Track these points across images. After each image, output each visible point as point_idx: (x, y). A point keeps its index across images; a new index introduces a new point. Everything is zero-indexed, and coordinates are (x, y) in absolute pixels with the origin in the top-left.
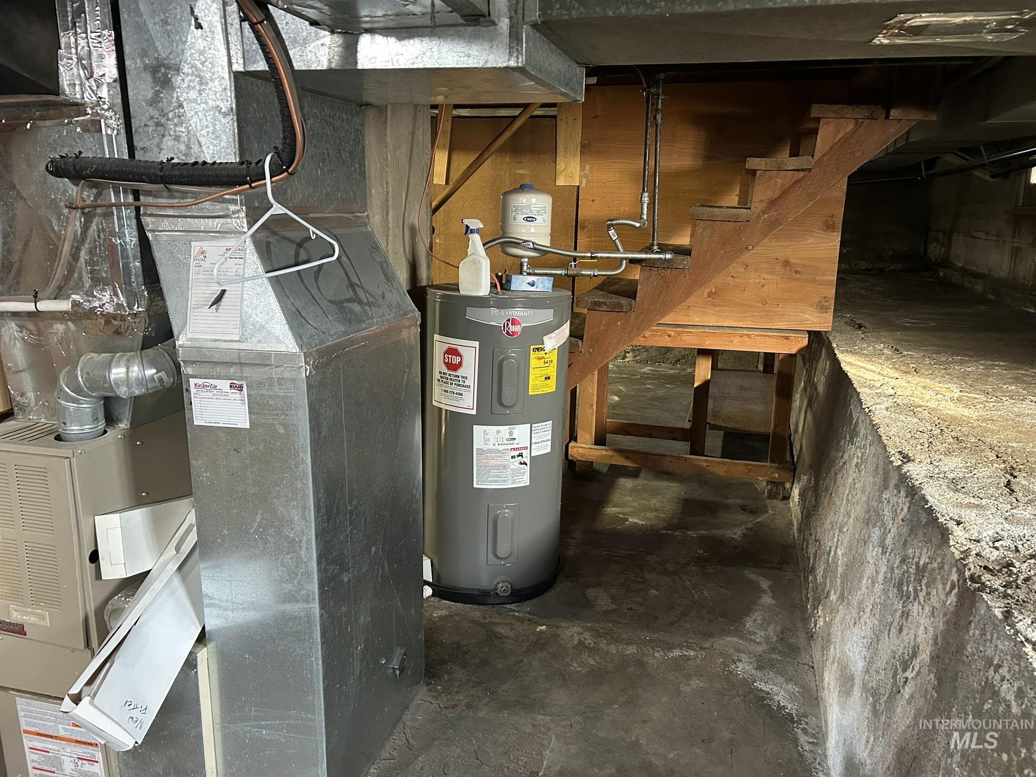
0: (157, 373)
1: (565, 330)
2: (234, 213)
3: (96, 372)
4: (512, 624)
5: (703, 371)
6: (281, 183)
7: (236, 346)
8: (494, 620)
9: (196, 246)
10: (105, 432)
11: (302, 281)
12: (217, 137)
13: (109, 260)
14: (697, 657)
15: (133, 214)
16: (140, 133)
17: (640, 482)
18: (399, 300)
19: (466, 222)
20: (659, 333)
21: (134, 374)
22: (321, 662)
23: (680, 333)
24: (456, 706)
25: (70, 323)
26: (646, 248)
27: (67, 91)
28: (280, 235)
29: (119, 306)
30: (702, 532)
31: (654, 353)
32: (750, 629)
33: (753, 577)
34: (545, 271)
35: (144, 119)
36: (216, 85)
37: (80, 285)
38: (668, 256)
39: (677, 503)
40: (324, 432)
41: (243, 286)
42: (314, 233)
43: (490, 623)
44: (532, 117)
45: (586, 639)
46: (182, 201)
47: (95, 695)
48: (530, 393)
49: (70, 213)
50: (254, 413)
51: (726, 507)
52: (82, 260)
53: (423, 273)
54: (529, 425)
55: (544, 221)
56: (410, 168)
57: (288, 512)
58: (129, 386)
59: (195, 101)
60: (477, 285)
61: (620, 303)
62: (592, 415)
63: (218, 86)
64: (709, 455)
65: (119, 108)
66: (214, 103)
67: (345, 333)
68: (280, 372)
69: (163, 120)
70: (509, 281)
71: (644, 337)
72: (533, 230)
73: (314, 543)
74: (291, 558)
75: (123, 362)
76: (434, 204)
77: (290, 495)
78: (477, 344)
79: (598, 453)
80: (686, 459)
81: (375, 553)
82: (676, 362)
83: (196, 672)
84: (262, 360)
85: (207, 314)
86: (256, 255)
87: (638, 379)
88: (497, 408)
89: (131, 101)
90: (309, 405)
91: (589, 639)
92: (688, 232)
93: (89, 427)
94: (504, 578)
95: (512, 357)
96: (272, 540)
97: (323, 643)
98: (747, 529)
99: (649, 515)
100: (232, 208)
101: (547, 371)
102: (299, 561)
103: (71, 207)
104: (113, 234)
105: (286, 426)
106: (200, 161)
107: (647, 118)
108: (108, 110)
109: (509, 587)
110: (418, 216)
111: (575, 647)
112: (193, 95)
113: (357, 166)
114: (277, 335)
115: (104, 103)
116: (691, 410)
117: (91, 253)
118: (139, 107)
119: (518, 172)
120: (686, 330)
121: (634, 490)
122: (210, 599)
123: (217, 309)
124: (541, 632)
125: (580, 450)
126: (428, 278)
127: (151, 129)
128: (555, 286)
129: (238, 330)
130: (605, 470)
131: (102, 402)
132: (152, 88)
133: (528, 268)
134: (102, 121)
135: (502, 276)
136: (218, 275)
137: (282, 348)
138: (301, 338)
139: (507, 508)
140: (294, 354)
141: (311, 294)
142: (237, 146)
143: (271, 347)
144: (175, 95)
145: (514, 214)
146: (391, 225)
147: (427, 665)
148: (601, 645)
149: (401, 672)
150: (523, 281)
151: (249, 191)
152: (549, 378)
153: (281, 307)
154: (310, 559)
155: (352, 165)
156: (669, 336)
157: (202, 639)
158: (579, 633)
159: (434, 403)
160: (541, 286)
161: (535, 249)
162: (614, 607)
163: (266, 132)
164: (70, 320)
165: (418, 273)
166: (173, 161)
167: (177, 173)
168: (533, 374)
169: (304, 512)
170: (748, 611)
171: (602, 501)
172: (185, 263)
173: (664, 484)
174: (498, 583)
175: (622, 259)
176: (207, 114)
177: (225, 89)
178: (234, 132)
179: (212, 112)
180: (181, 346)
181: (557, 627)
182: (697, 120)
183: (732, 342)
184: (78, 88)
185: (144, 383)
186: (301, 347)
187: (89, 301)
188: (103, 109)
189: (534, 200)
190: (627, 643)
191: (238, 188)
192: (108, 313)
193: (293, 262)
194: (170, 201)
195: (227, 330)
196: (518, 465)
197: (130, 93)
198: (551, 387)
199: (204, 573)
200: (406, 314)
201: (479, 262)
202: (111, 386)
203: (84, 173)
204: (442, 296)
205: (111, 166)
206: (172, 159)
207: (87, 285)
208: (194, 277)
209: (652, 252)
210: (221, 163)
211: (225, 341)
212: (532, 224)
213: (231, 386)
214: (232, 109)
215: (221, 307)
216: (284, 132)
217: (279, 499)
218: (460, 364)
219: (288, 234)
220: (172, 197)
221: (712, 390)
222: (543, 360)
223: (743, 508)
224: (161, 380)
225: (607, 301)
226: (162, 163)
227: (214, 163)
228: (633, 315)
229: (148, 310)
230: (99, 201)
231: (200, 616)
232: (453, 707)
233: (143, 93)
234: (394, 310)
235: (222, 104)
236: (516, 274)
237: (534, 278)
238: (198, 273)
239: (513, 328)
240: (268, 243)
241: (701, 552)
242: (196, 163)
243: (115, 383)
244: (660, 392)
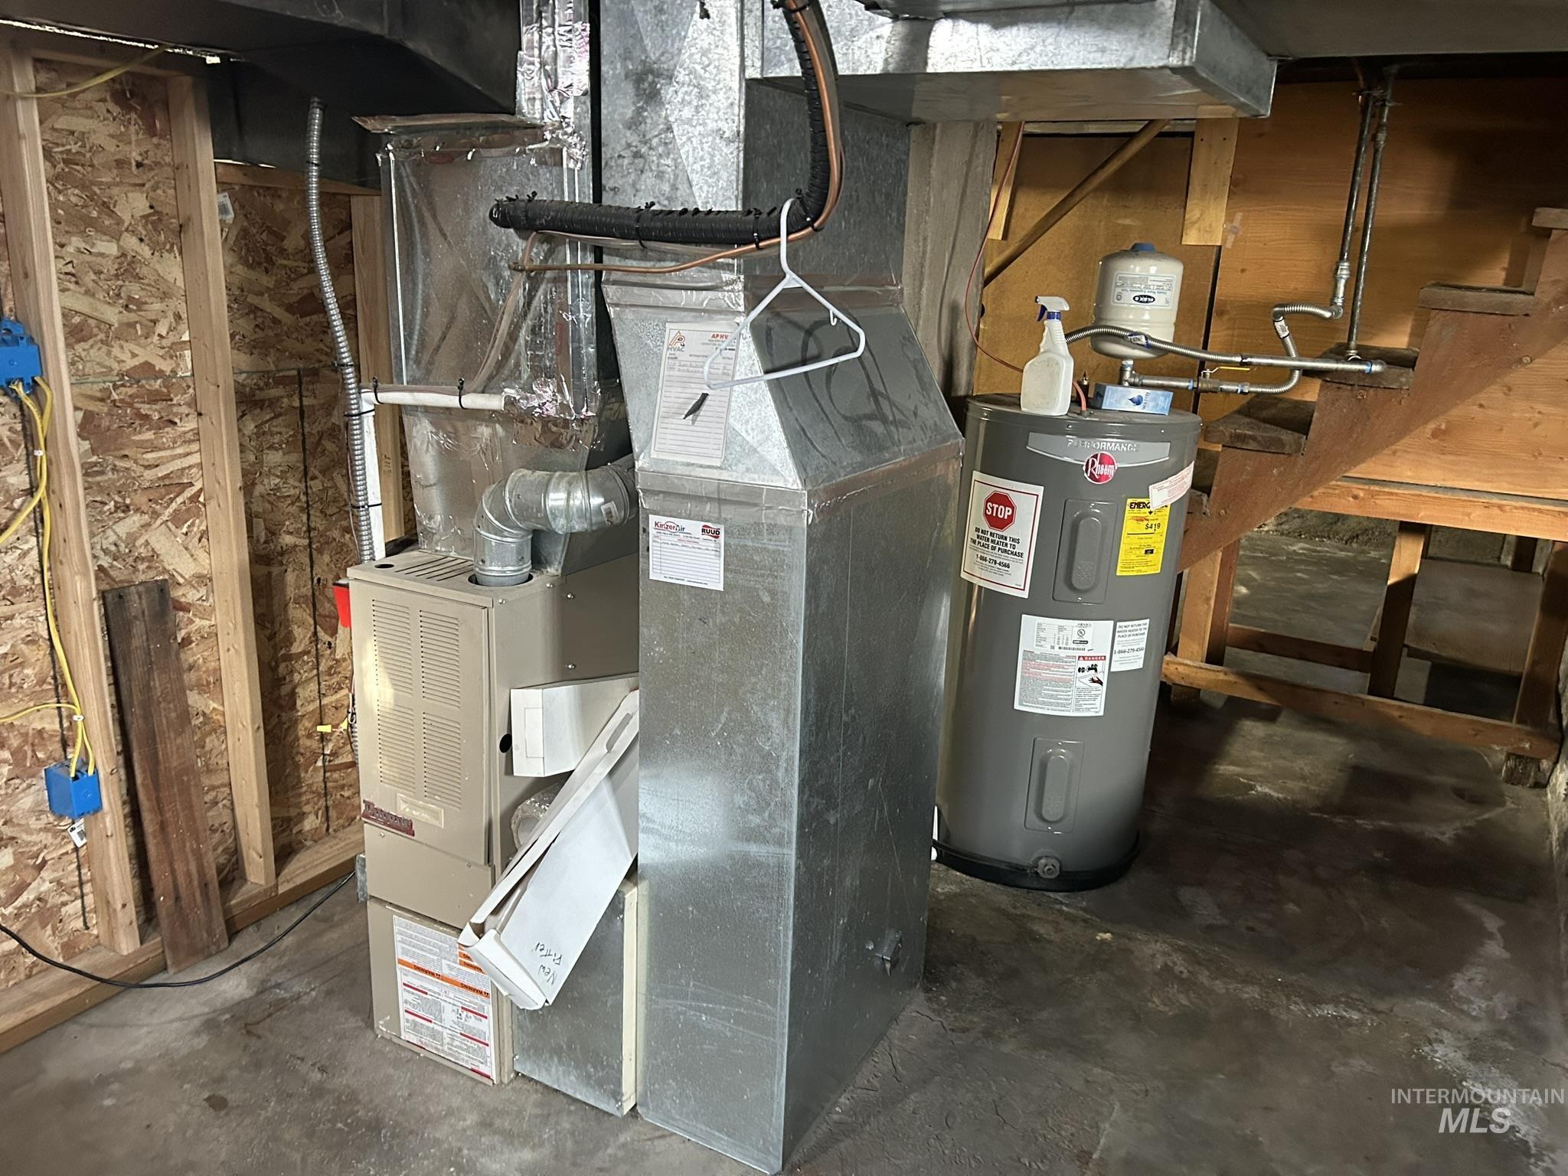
0: (605, 503)
1: (1185, 477)
2: (728, 284)
3: (529, 496)
4: (1058, 923)
5: (1407, 559)
6: (801, 242)
7: (715, 474)
8: (1029, 913)
9: (672, 330)
10: (530, 578)
11: (810, 386)
12: (715, 173)
13: (556, 343)
14: (1363, 1023)
15: (592, 281)
16: (611, 167)
17: (1279, 730)
18: (937, 419)
19: (1042, 300)
20: (1337, 492)
21: (577, 503)
22: (791, 933)
23: (1373, 495)
24: (968, 1030)
25: (497, 426)
26: (1331, 351)
27: (525, 107)
28: (785, 318)
29: (564, 407)
30: (1384, 823)
31: (1314, 522)
32: (1461, 993)
33: (1470, 908)
34: (1160, 382)
35: (619, 148)
36: (720, 100)
37: (517, 374)
38: (1376, 368)
39: (1340, 770)
40: (823, 608)
41: (731, 390)
42: (835, 316)
43: (1023, 916)
44: (1161, 135)
45: (1175, 964)
46: (658, 265)
47: (502, 929)
48: (1118, 573)
49: (512, 276)
50: (731, 571)
51: (1430, 789)
52: (521, 341)
53: (962, 376)
54: (1112, 622)
55: (1167, 302)
56: (960, 213)
57: (765, 714)
58: (568, 518)
59: (689, 122)
60: (1051, 398)
61: (1280, 440)
62: (1207, 614)
63: (723, 101)
64: (1402, 697)
65: (587, 133)
66: (715, 124)
67: (863, 465)
68: (771, 516)
69: (643, 150)
70: (1100, 395)
71: (1312, 497)
72: (1147, 317)
73: (797, 763)
74: (764, 780)
75: (563, 484)
76: (988, 270)
77: (769, 691)
78: (1040, 490)
79: (1212, 676)
80: (1363, 702)
81: (873, 788)
82: (1352, 538)
83: (622, 919)
84: (749, 497)
85: (680, 427)
86: (753, 347)
87: (1282, 561)
88: (1062, 591)
89: (603, 123)
90: (807, 566)
91: (1181, 966)
92: (1408, 327)
93: (512, 568)
94: (1048, 851)
95: (1096, 515)
96: (739, 750)
97: (796, 907)
98: (1465, 828)
99: (1290, 784)
100: (726, 276)
101: (1150, 541)
102: (774, 784)
103: (515, 268)
104: (564, 307)
105: (773, 594)
106: (691, 208)
107: (1361, 139)
108: (572, 134)
109: (1057, 865)
110: (963, 291)
111: (1157, 974)
112: (687, 113)
113: (894, 215)
114: (773, 462)
115: (568, 125)
116: (1376, 621)
117: (534, 331)
118: (613, 131)
119: (1120, 222)
120: (1386, 490)
121: (1267, 742)
122: (648, 822)
123: (694, 421)
124: (1103, 941)
125: (1181, 669)
126: (970, 384)
127: (626, 161)
128: (1174, 406)
129: (719, 453)
130: (1219, 703)
131: (530, 537)
132: (634, 104)
133: (1132, 376)
134: (565, 149)
135: (1087, 386)
136: (710, 373)
137: (779, 483)
138: (805, 470)
139: (1064, 746)
140: (794, 493)
141: (820, 405)
142: (740, 187)
143: (763, 480)
144: (663, 114)
145: (1119, 290)
146: (924, 303)
147: (926, 961)
148: (1200, 977)
149: (893, 966)
150: (1123, 396)
151: (754, 254)
152: (1152, 551)
153: (782, 423)
154: (790, 784)
155: (887, 213)
156: (1355, 497)
157: (633, 873)
158: (1164, 953)
159: (963, 575)
160: (1151, 404)
161: (1148, 347)
162: (1225, 922)
163: (779, 165)
164: (498, 422)
165: (955, 377)
166: (653, 208)
167: (659, 224)
168: (1126, 543)
169: (787, 716)
170: (1458, 965)
171: (1212, 753)
172: (655, 353)
173: (1319, 737)
174: (1040, 858)
175: (1293, 369)
176: (704, 140)
177: (732, 104)
178: (738, 166)
179: (710, 138)
180: (641, 469)
181: (1129, 939)
182: (1443, 142)
183: (1469, 515)
184: (538, 104)
185: (588, 515)
186: (804, 483)
187: (527, 399)
188: (565, 133)
189: (1153, 270)
190: (1245, 982)
191: (737, 250)
192: (548, 416)
193: (798, 357)
194: (643, 264)
195: (706, 451)
196: (1088, 683)
197: (604, 111)
198: (1154, 565)
199: (644, 786)
200: (945, 440)
201: (1057, 364)
202: (546, 517)
203: (538, 222)
204: (991, 414)
205: (573, 213)
206: (653, 204)
207: (525, 376)
208: (666, 373)
209: (1346, 360)
210: (719, 212)
211: (701, 466)
212: (1147, 306)
213: (703, 530)
214: (738, 132)
215: (699, 418)
216: (813, 168)
217: (753, 694)
218: (1011, 519)
219: (795, 316)
220: (645, 258)
221: (1419, 592)
222: (1146, 522)
223: (1460, 794)
224: (609, 513)
225: (1258, 434)
226: (639, 209)
227: (710, 211)
228: (1301, 460)
229: (599, 415)
230: (550, 261)
231: (633, 842)
232: (964, 1031)
233: (622, 110)
234: (929, 434)
235: (726, 126)
236: (1112, 383)
237: (1142, 392)
238: (672, 368)
239: (1101, 470)
240: (769, 329)
241: (1378, 855)
242: (685, 211)
243: (552, 513)
244: (1321, 587)
